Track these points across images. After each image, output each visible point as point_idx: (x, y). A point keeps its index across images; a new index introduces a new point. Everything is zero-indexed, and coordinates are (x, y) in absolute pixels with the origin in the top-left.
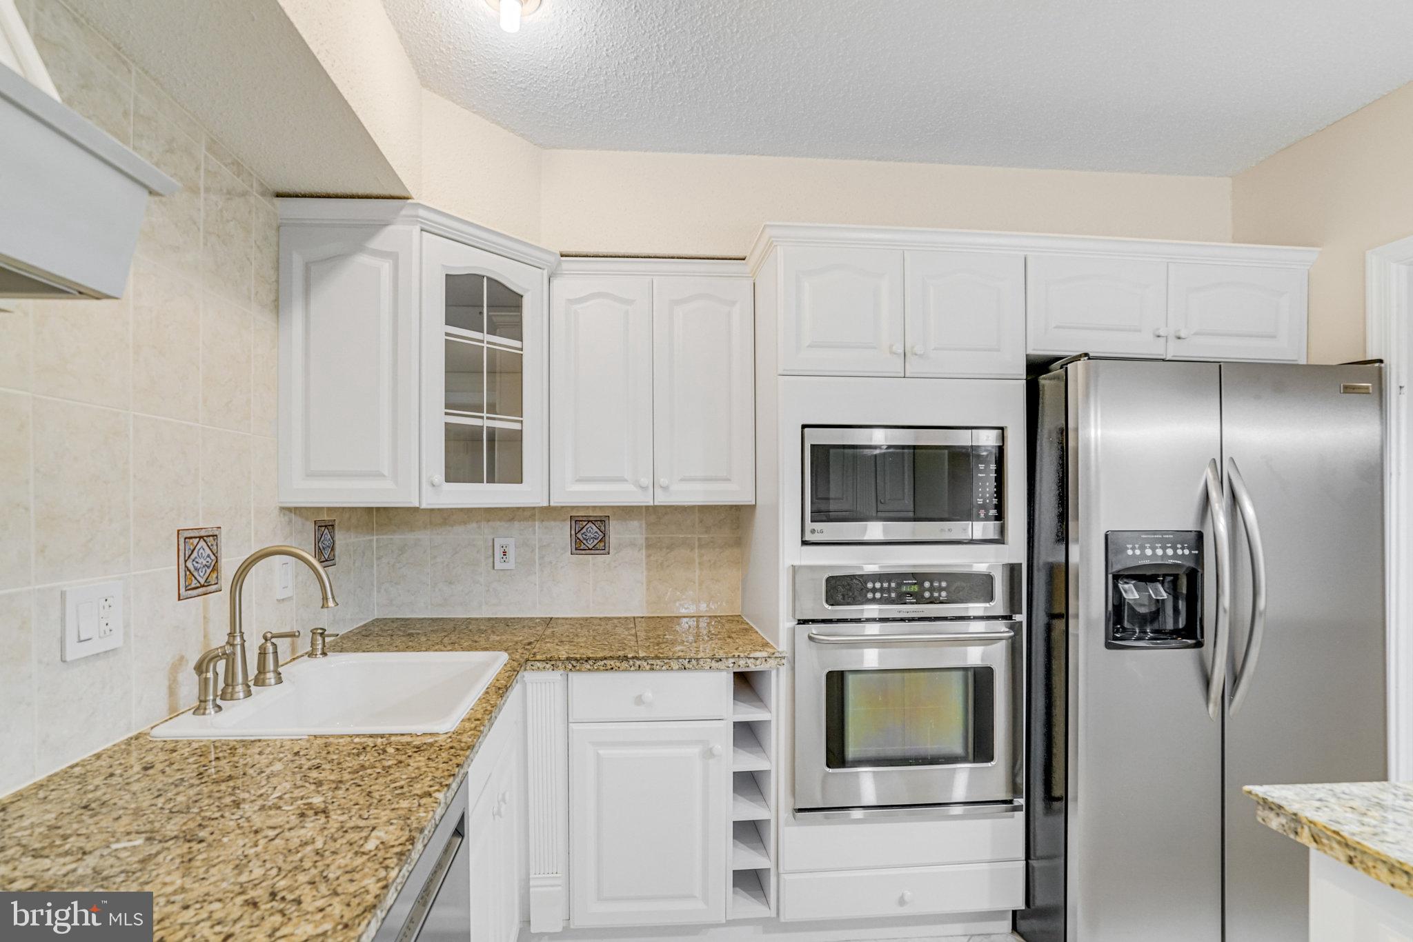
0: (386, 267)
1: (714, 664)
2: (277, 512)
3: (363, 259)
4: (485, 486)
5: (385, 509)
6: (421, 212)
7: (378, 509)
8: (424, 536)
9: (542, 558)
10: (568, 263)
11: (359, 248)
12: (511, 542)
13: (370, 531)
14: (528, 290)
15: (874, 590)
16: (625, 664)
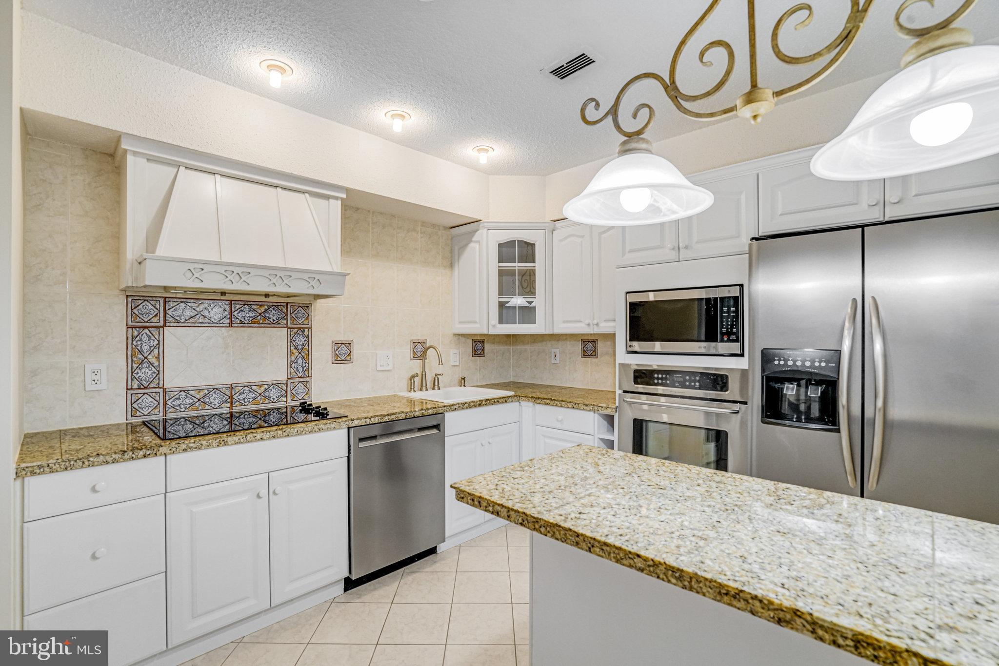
0: (477, 246)
1: (585, 407)
2: (452, 335)
3: (472, 245)
4: (517, 326)
5: (515, 335)
6: (485, 224)
7: (513, 335)
8: (528, 347)
9: (570, 358)
10: (558, 224)
11: (470, 241)
12: (557, 351)
13: (510, 344)
14: (536, 241)
15: (658, 379)
16: (551, 403)
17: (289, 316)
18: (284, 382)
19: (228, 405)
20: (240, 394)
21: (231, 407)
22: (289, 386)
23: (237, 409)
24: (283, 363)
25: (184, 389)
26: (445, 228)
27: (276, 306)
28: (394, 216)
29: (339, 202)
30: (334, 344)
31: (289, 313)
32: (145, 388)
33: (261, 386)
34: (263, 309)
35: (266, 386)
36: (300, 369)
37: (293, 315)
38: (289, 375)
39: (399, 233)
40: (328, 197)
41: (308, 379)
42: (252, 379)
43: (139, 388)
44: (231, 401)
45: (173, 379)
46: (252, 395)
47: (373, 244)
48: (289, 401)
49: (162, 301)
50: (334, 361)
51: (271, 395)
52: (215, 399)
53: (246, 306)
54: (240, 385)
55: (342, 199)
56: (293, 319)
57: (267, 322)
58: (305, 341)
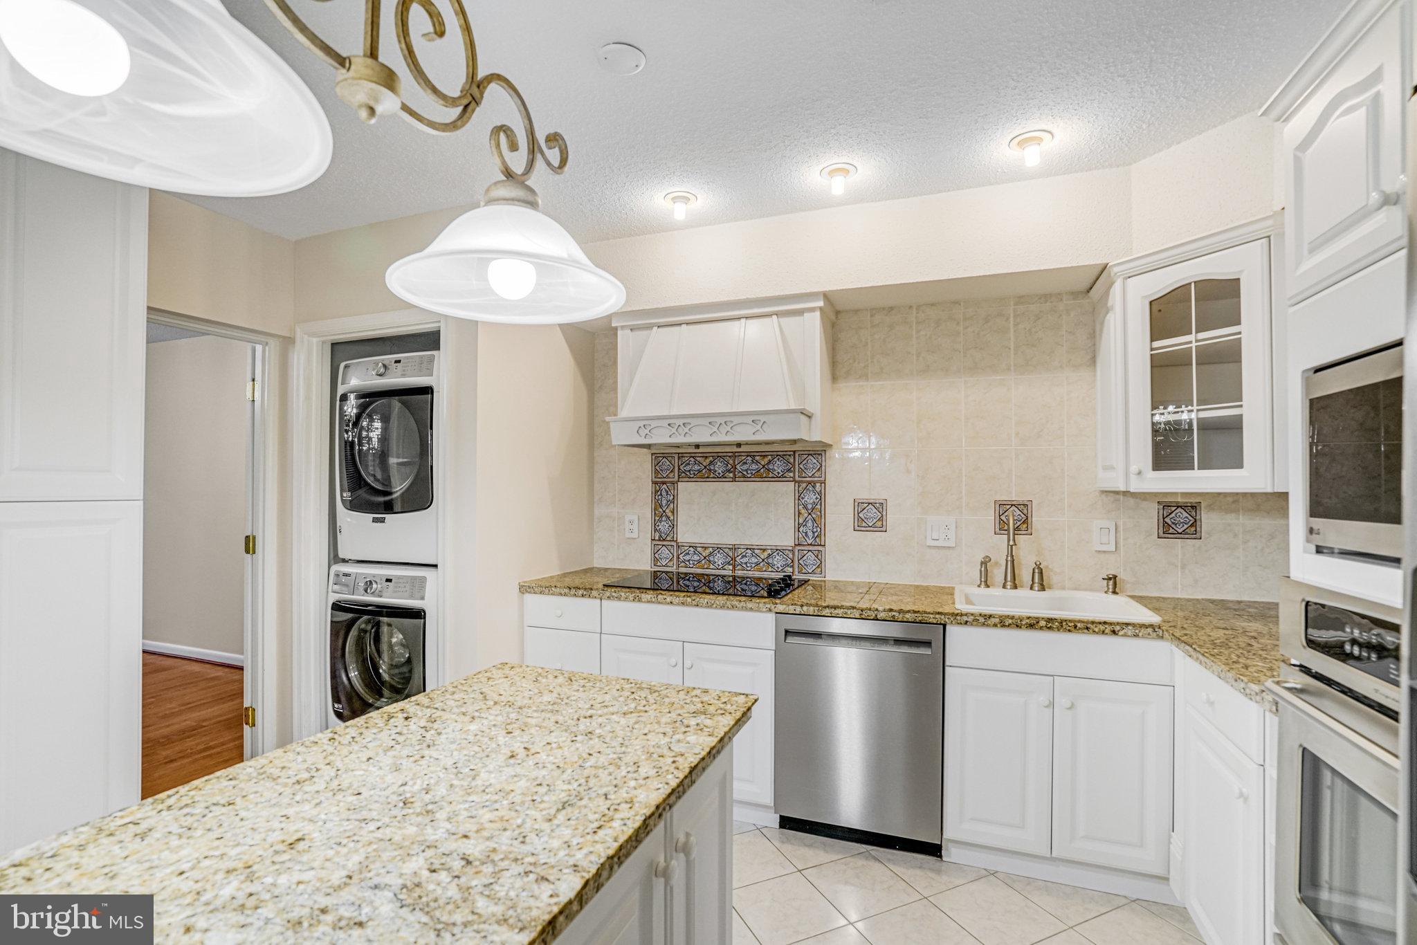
17: (797, 466)
18: (791, 548)
19: (731, 567)
20: (743, 557)
21: (734, 569)
22: (797, 553)
23: (739, 573)
24: (790, 524)
25: (693, 545)
26: (1075, 294)
27: (782, 456)
28: (957, 303)
29: (818, 314)
30: (856, 504)
31: (797, 462)
32: (664, 540)
33: (764, 550)
34: (766, 460)
35: (769, 552)
36: (810, 534)
37: (801, 466)
38: (797, 540)
39: (967, 327)
40: (800, 312)
41: (820, 548)
42: (755, 541)
43: (660, 540)
44: (733, 562)
45: (685, 535)
46: (754, 560)
47: (918, 355)
48: (797, 573)
49: (676, 456)
50: (857, 528)
51: (775, 563)
52: (719, 559)
53: (748, 458)
54: (742, 547)
55: (821, 309)
56: (801, 470)
57: (771, 475)
58: (817, 498)
